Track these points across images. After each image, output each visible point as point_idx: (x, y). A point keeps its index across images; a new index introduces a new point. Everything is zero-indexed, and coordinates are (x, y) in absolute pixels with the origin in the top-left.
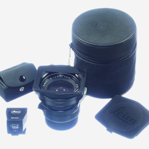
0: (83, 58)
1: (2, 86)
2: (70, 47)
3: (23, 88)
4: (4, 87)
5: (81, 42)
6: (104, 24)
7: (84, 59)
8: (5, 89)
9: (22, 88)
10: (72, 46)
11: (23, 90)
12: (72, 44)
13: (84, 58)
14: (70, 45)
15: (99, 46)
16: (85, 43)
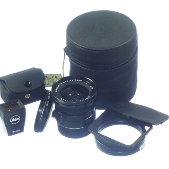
0: (77, 64)
1: (5, 90)
2: (64, 52)
3: (30, 95)
4: (8, 92)
5: (75, 45)
6: (101, 27)
7: (79, 65)
8: (8, 94)
9: (28, 95)
10: (66, 50)
11: (28, 97)
12: (66, 48)
13: (79, 63)
14: (64, 49)
15: (93, 50)
16: (79, 47)
